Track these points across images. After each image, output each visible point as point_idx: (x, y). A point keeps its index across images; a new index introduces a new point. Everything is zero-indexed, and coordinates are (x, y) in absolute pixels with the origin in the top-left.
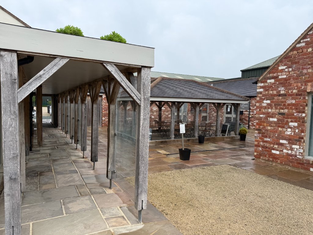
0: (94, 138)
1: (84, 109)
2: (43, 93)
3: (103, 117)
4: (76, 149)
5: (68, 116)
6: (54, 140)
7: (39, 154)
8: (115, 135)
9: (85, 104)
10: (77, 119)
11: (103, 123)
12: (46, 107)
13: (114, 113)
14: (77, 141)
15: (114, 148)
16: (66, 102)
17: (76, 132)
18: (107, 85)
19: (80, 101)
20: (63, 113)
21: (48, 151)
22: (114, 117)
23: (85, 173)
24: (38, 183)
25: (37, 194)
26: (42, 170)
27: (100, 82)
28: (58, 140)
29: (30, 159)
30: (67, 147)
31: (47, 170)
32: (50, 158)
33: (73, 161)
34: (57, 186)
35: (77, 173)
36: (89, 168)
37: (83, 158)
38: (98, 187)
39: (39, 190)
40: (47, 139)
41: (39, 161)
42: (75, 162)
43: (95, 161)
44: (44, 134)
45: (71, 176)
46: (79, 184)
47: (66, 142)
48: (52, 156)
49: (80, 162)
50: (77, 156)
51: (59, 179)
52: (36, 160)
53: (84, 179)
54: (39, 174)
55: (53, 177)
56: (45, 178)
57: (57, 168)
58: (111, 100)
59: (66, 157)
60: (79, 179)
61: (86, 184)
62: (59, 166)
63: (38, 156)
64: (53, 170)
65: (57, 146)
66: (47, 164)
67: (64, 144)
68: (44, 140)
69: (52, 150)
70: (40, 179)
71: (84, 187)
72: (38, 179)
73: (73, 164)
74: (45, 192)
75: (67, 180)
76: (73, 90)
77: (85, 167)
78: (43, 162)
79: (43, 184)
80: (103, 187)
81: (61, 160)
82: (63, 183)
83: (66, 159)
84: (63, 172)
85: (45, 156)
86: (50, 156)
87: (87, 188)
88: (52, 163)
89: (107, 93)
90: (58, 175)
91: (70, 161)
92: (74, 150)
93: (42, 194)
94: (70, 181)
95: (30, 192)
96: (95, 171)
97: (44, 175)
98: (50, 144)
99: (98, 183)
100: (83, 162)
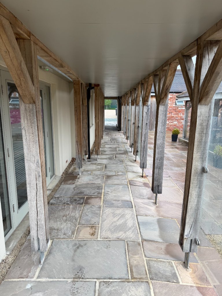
1: (146, 114)
4: (135, 161)
5: (129, 120)
6: (115, 146)
8: (203, 170)
9: (148, 106)
10: (137, 125)
12: (115, 109)
15: (199, 196)
16: (128, 105)
17: (136, 141)
18: (191, 65)
19: (141, 103)
20: (125, 117)
22: (205, 132)
23: (143, 211)
24: (79, 220)
25: (68, 247)
26: (91, 193)
27: (175, 61)
28: (118, 146)
29: (85, 171)
30: (126, 156)
31: (96, 194)
32: (105, 172)
33: (129, 181)
34: (99, 236)
35: (132, 208)
36: (149, 199)
37: (142, 177)
38: (163, 256)
39: (74, 239)
40: (109, 144)
41: (92, 176)
42: (131, 183)
43: (158, 193)
44: (107, 137)
45: (122, 214)
46: (132, 237)
47: (126, 149)
48: (108, 170)
49: (138, 185)
50: (135, 172)
51: (106, 216)
52: (89, 172)
53: (140, 226)
54: (84, 201)
55: (99, 212)
56: (89, 211)
57: (108, 192)
58: (200, 94)
59: (122, 172)
60: (134, 224)
61: (142, 243)
62: (111, 188)
63: (94, 167)
64: (102, 196)
65: (116, 155)
66: (99, 183)
67: (123, 152)
68: (106, 146)
69: (110, 160)
70: (83, 212)
71: (139, 249)
72: (81, 212)
73: (128, 188)
74: (80, 248)
75: (115, 221)
76: (134, 89)
77: (144, 197)
78: (96, 178)
79: (83, 225)
80: (172, 259)
81: (116, 177)
82: (110, 230)
83: (121, 177)
84: (114, 202)
85: (101, 168)
86: (105, 169)
87: (144, 255)
88: (105, 182)
89: (192, 81)
90: (107, 207)
91: (126, 180)
92: (133, 162)
93: (75, 251)
94: (120, 225)
95: (62, 240)
96: (157, 207)
97: (90, 204)
98: (110, 151)
99: (163, 241)
100: (142, 184)
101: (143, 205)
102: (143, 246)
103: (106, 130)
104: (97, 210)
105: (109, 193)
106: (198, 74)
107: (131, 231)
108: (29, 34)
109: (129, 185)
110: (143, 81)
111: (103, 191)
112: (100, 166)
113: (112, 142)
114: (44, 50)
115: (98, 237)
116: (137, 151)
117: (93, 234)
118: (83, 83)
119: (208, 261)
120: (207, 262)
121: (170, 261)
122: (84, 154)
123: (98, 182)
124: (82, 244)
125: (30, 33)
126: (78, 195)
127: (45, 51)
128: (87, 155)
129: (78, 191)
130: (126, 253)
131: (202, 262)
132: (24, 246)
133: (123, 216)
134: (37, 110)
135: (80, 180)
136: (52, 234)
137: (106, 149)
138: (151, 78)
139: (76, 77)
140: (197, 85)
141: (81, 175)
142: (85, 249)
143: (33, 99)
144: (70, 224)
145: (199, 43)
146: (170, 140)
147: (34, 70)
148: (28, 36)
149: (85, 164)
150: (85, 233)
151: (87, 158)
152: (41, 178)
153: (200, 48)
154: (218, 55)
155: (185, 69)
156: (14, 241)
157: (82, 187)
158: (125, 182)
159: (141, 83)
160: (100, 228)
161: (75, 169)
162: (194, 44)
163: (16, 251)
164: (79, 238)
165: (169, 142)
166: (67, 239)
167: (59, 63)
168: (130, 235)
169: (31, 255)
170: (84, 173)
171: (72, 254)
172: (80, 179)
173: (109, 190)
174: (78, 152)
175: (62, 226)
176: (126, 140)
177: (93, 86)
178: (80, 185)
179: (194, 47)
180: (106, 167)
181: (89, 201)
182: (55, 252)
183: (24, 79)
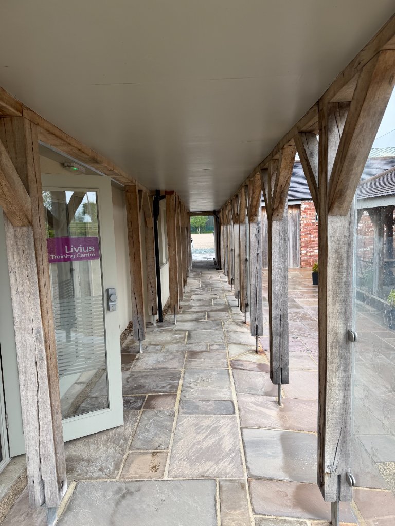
0: (276, 318)
1: (255, 237)
2: (191, 210)
3: (302, 249)
4: (245, 322)
5: (232, 249)
6: (208, 297)
7: (171, 331)
8: (349, 337)
9: (258, 224)
10: (243, 257)
11: (304, 261)
13: (344, 250)
14: (245, 307)
15: (346, 387)
16: (229, 223)
17: (243, 286)
18: (314, 147)
20: (225, 245)
21: (188, 326)
23: (253, 420)
24: (130, 441)
25: (105, 497)
26: (158, 387)
27: (290, 143)
28: (215, 296)
29: (150, 344)
30: (227, 315)
31: (167, 389)
32: (187, 346)
33: (231, 361)
34: (166, 472)
35: (234, 413)
36: (267, 394)
37: (256, 352)
38: (288, 510)
39: (118, 478)
40: (198, 294)
41: (163, 354)
42: (235, 365)
43: (282, 383)
44: (196, 281)
45: (214, 426)
46: (229, 473)
47: (229, 303)
48: (192, 341)
49: (247, 368)
50: (242, 344)
51: (183, 432)
52: (158, 347)
53: (246, 449)
54: (144, 403)
55: (169, 423)
56: (152, 422)
57: (190, 383)
58: (329, 195)
59: (219, 345)
60: (235, 445)
61: (249, 483)
62: (197, 376)
63: (168, 337)
64: (179, 392)
65: (209, 313)
66: (174, 367)
67: (222, 307)
68: (192, 297)
69: (197, 324)
70: (140, 424)
71: (242, 496)
72: (136, 424)
73: (229, 374)
74: (128, 497)
75: (200, 441)
76: (235, 196)
77: (258, 391)
78: (171, 357)
79: (138, 449)
80: (307, 515)
81: (208, 355)
82: (188, 458)
83: (217, 353)
84: (200, 403)
85: (180, 338)
86: (188, 339)
87: (250, 509)
88: (186, 364)
89: (316, 174)
90: (184, 413)
91: (225, 360)
92: (239, 325)
93: (118, 504)
94: (208, 448)
95: (94, 482)
96: (281, 410)
97: (154, 408)
98: (198, 306)
99: (289, 480)
100: (255, 366)
101: (254, 408)
102: (249, 490)
103: (194, 270)
104: (167, 420)
105: (191, 385)
106: (324, 161)
107: (228, 459)
108: (20, 108)
109: (230, 370)
110: (247, 181)
111: (181, 382)
112: (180, 334)
113: (203, 289)
114: (53, 134)
115: (163, 474)
116: (247, 305)
117: (155, 468)
118: (144, 189)
119: (380, 518)
120: (378, 521)
121: (302, 520)
122: (150, 313)
123: (174, 364)
124: (132, 490)
125: (22, 106)
126: (133, 392)
127: (57, 136)
128: (156, 314)
129: (135, 383)
130: (215, 505)
131: (366, 520)
132: (21, 496)
133: (215, 430)
134: (37, 236)
135: (139, 363)
136: (77, 469)
137: (192, 303)
138: (258, 176)
139: (129, 180)
140: (323, 180)
141: (144, 352)
142: (137, 499)
143: (27, 218)
144: (113, 449)
145: (320, 108)
146: (310, 282)
147: (30, 169)
148: (17, 110)
149: (152, 331)
150: (140, 466)
151: (157, 321)
152: (46, 362)
153: (324, 117)
154: (350, 124)
155: (305, 155)
156: (3, 485)
157: (143, 376)
158: (224, 363)
159: (244, 185)
160: (169, 454)
161: (132, 342)
162: (315, 111)
163: (5, 506)
164: (127, 476)
165: (308, 286)
166: (104, 478)
167: (88, 155)
168: (227, 468)
169: (32, 514)
170: (150, 349)
171: (111, 510)
172: (140, 360)
173: (192, 380)
174: (136, 311)
175: (98, 454)
176: (230, 285)
177: (162, 194)
178: (138, 372)
179: (314, 116)
180: (189, 336)
181: (153, 402)
182: (79, 506)
183: (8, 184)
